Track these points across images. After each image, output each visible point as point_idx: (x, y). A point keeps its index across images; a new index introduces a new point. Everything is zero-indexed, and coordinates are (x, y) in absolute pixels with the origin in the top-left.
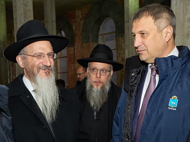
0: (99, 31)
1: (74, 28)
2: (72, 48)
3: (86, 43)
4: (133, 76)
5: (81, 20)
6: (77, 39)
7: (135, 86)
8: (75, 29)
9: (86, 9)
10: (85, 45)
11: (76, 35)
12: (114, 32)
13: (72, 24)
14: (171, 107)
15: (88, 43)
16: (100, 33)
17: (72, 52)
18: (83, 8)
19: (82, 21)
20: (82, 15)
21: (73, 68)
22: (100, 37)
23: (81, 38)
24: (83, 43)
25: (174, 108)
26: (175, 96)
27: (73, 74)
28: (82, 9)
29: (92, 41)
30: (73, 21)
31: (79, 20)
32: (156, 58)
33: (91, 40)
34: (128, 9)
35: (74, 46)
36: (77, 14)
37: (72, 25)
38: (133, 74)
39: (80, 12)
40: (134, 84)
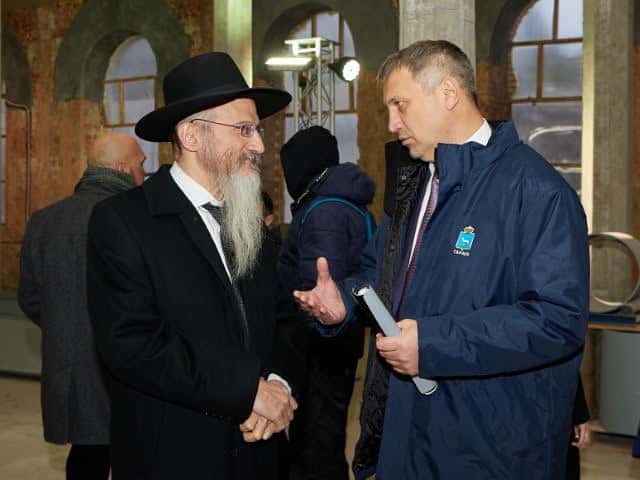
0: (105, 71)
1: (31, 56)
2: (23, 113)
3: (67, 100)
4: (404, 181)
5: (54, 36)
6: (38, 86)
7: (406, 203)
8: (34, 59)
9: (72, 7)
10: (64, 105)
11: (38, 76)
12: (149, 78)
13: (24, 44)
14: (459, 250)
15: (72, 102)
16: (108, 77)
17: (21, 124)
18: (60, 4)
19: (59, 40)
20: (56, 23)
21: (23, 170)
22: (107, 87)
23: (52, 86)
24: (56, 100)
25: (465, 251)
26: (470, 228)
27: (24, 188)
28: (58, 6)
29: (87, 97)
30: (28, 36)
31: (48, 37)
32: (440, 144)
33: (82, 93)
34: (225, 24)
35: (29, 107)
36: (42, 19)
37: (26, 48)
38: (404, 178)
39: (52, 16)
40: (405, 199)
